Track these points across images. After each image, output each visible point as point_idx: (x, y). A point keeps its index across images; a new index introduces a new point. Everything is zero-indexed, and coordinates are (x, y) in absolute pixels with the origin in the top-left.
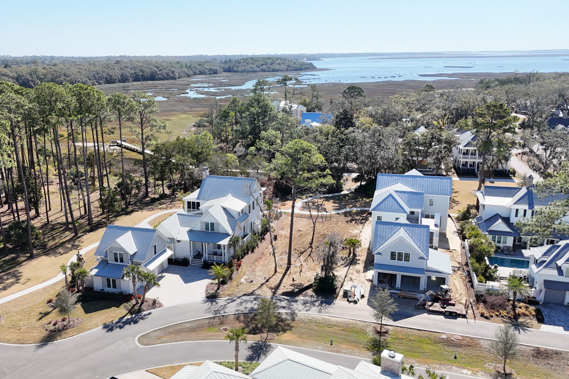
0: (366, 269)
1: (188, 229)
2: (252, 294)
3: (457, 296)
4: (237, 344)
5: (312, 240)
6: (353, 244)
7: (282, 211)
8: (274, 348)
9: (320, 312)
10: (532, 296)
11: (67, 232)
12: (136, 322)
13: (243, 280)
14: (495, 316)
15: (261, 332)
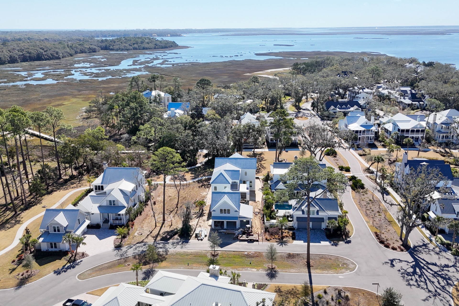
0: (209, 219)
1: (98, 205)
2: (142, 242)
3: (255, 230)
4: (137, 272)
5: (178, 202)
6: (201, 204)
7: (158, 183)
8: (157, 272)
9: (182, 248)
10: (291, 226)
11: (8, 212)
12: (74, 267)
13: (136, 234)
14: (272, 239)
15: (149, 263)
